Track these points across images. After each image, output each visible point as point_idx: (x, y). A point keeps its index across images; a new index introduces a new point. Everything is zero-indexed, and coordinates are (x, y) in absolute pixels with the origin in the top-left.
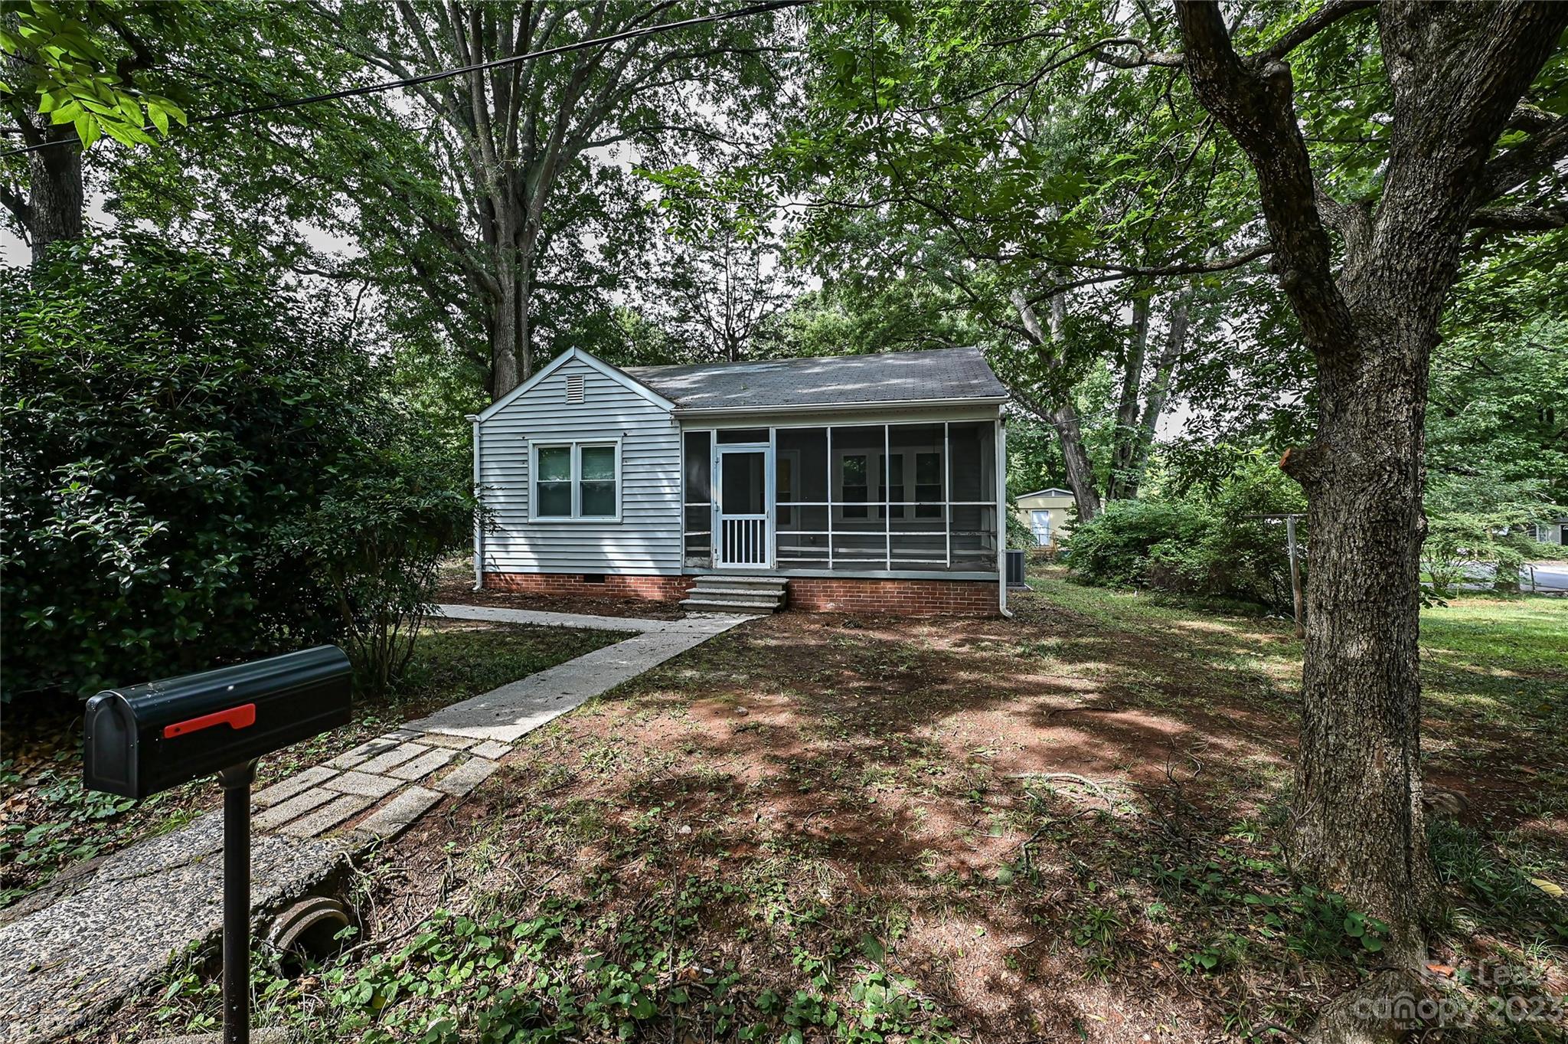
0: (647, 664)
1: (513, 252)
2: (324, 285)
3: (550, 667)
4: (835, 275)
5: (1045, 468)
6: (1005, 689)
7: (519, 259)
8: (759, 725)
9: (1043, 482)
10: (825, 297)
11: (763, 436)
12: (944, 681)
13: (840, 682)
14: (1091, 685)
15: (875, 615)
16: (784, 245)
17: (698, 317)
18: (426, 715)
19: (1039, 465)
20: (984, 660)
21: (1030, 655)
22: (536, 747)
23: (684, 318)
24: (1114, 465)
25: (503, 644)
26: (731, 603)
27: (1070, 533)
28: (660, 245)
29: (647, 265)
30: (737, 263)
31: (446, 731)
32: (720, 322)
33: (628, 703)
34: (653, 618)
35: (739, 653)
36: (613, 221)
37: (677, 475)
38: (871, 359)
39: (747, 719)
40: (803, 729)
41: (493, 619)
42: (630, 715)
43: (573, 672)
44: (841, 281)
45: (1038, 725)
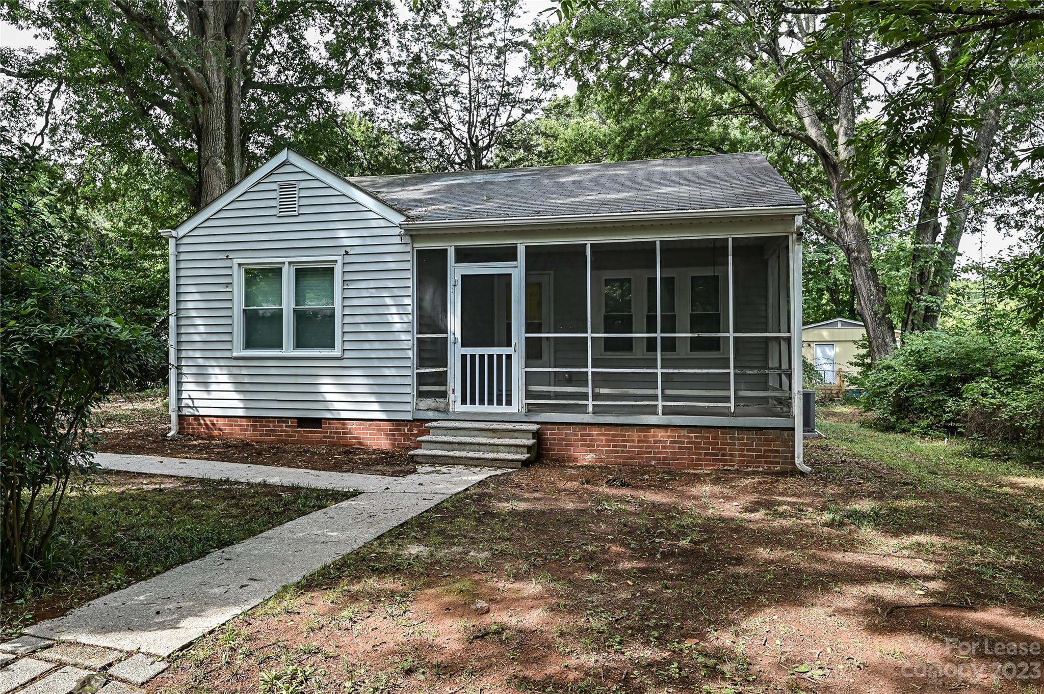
0: (362, 535)
1: (222, 44)
2: (13, 86)
3: (240, 540)
4: (591, 77)
5: (826, 296)
6: (819, 573)
7: (230, 52)
8: (503, 628)
9: (825, 312)
10: (580, 102)
11: (509, 254)
12: (739, 561)
13: (607, 562)
14: (929, 568)
15: (644, 469)
16: (535, 43)
17: (437, 125)
18: (62, 612)
19: (820, 292)
20: (785, 531)
21: (841, 524)
22: (200, 664)
23: (421, 126)
24: (911, 292)
25: (188, 507)
26: (471, 454)
27: (859, 369)
28: (394, 42)
29: (379, 64)
30: (480, 63)
31: (83, 638)
32: (461, 130)
33: (331, 595)
34: (377, 472)
35: (479, 520)
36: (341, 14)
37: (408, 301)
38: (637, 166)
39: (488, 619)
40: (562, 635)
41: (182, 473)
42: (332, 614)
43: (268, 548)
44: (599, 84)
45: (875, 629)
